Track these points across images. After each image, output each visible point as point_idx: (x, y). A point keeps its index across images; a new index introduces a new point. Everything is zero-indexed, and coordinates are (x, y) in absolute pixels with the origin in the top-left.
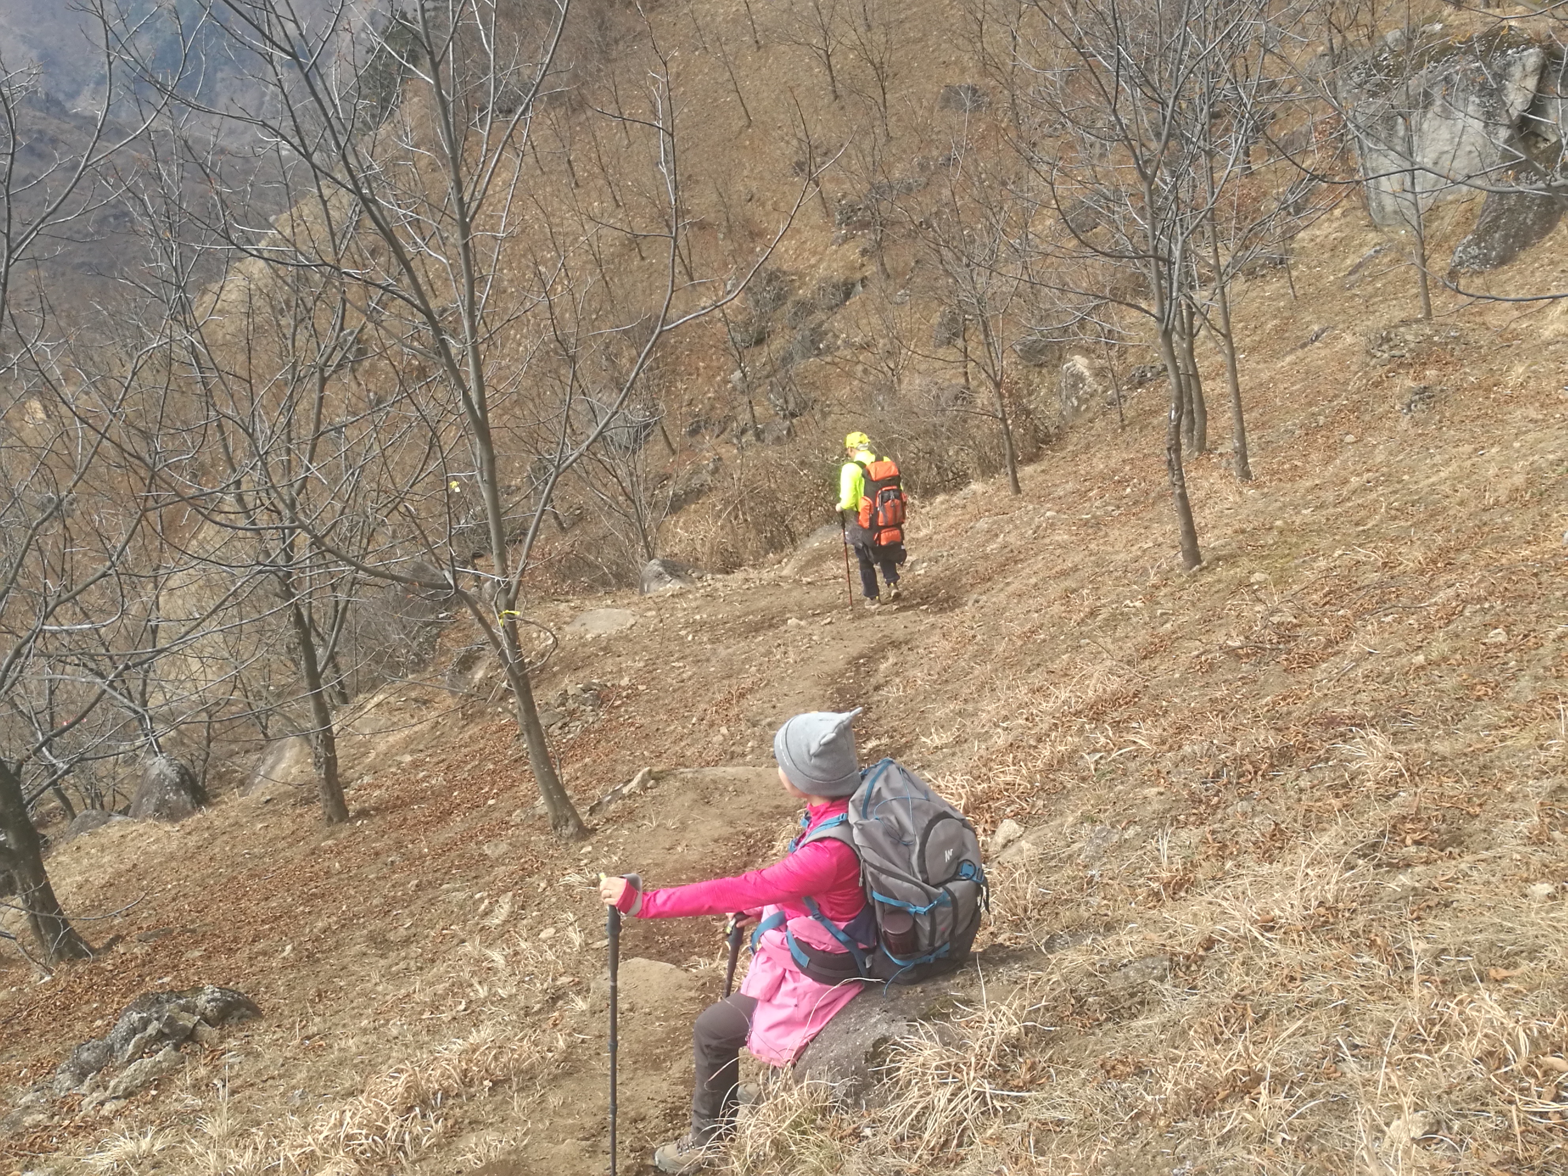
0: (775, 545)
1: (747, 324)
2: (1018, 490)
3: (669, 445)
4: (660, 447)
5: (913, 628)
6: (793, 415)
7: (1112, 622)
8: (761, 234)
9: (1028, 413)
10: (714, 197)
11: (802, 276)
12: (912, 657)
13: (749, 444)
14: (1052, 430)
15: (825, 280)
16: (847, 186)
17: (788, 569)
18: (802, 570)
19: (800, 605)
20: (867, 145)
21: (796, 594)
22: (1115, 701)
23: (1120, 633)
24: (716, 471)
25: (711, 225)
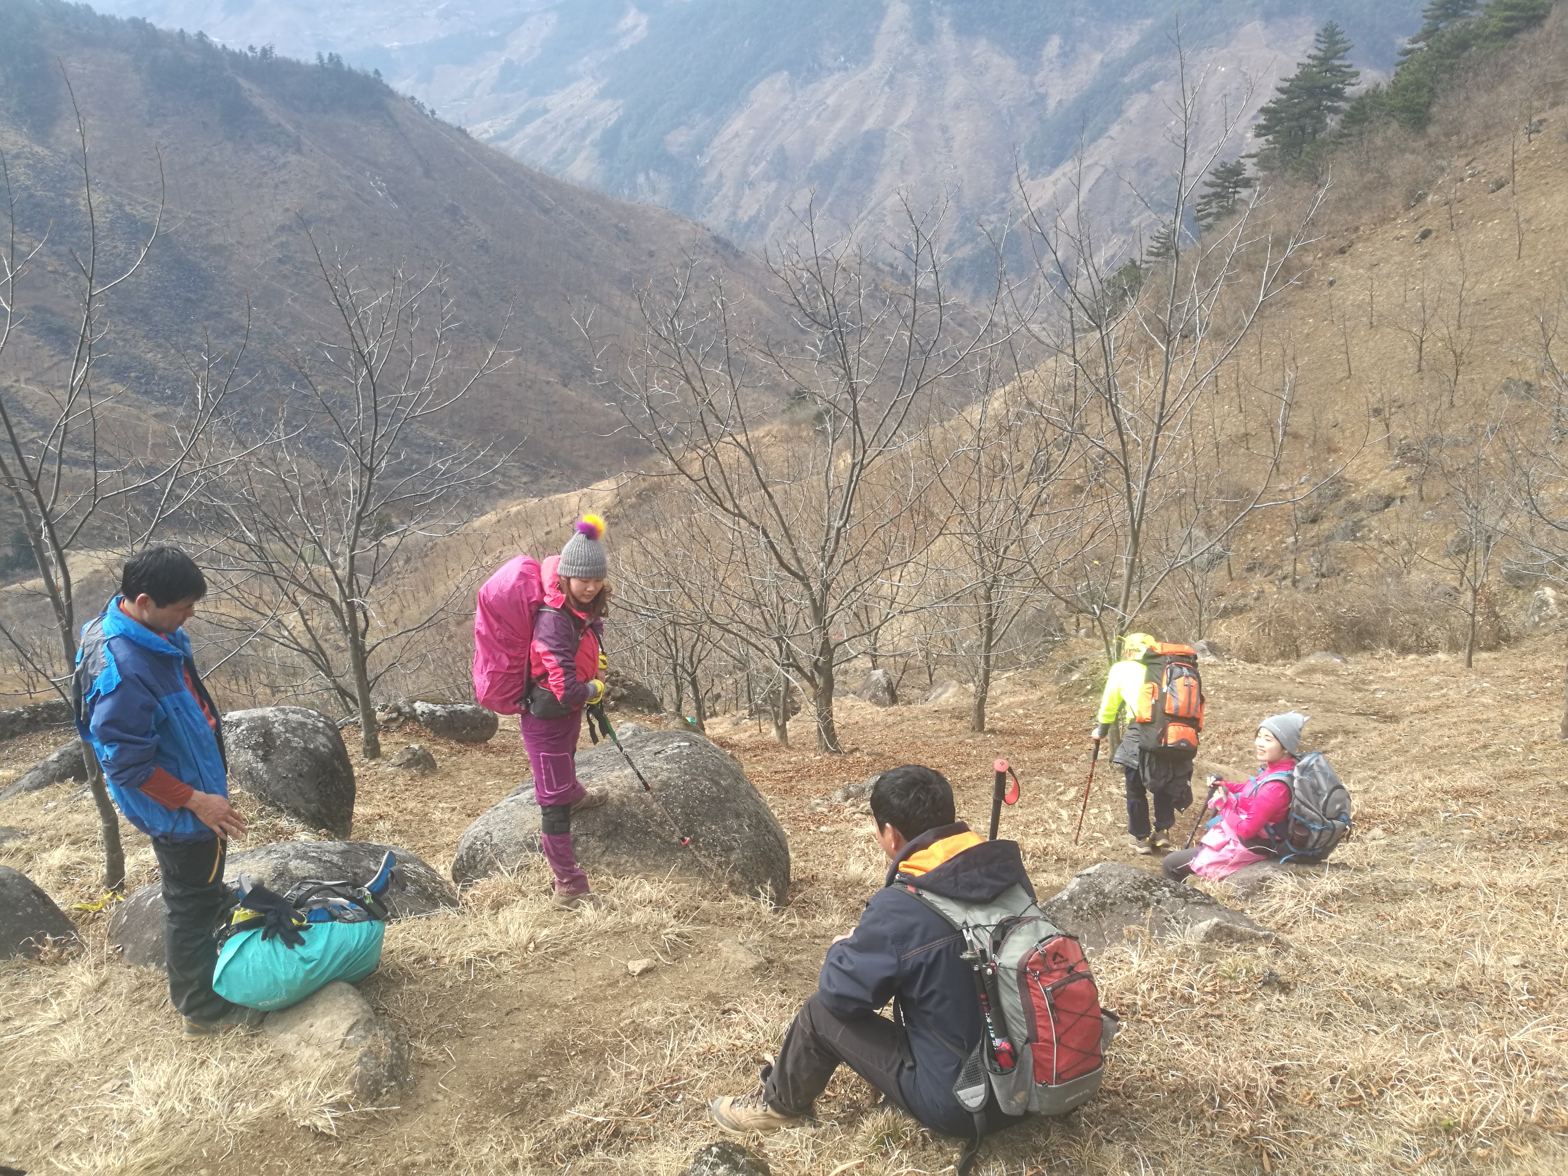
0: (1283, 655)
1: (1309, 507)
2: (1470, 664)
3: (1230, 573)
4: (1224, 573)
5: (1361, 726)
6: (1323, 576)
7: (1497, 755)
8: (1335, 451)
9: (1497, 617)
10: (1310, 419)
11: (1358, 485)
12: (1354, 741)
13: (1287, 588)
14: (1512, 634)
15: (1374, 491)
16: (1409, 432)
17: (1289, 671)
18: (1299, 674)
19: (1290, 693)
20: (1432, 408)
21: (1290, 687)
22: (1474, 792)
23: (1499, 762)
24: (1257, 599)
25: (1302, 437)
